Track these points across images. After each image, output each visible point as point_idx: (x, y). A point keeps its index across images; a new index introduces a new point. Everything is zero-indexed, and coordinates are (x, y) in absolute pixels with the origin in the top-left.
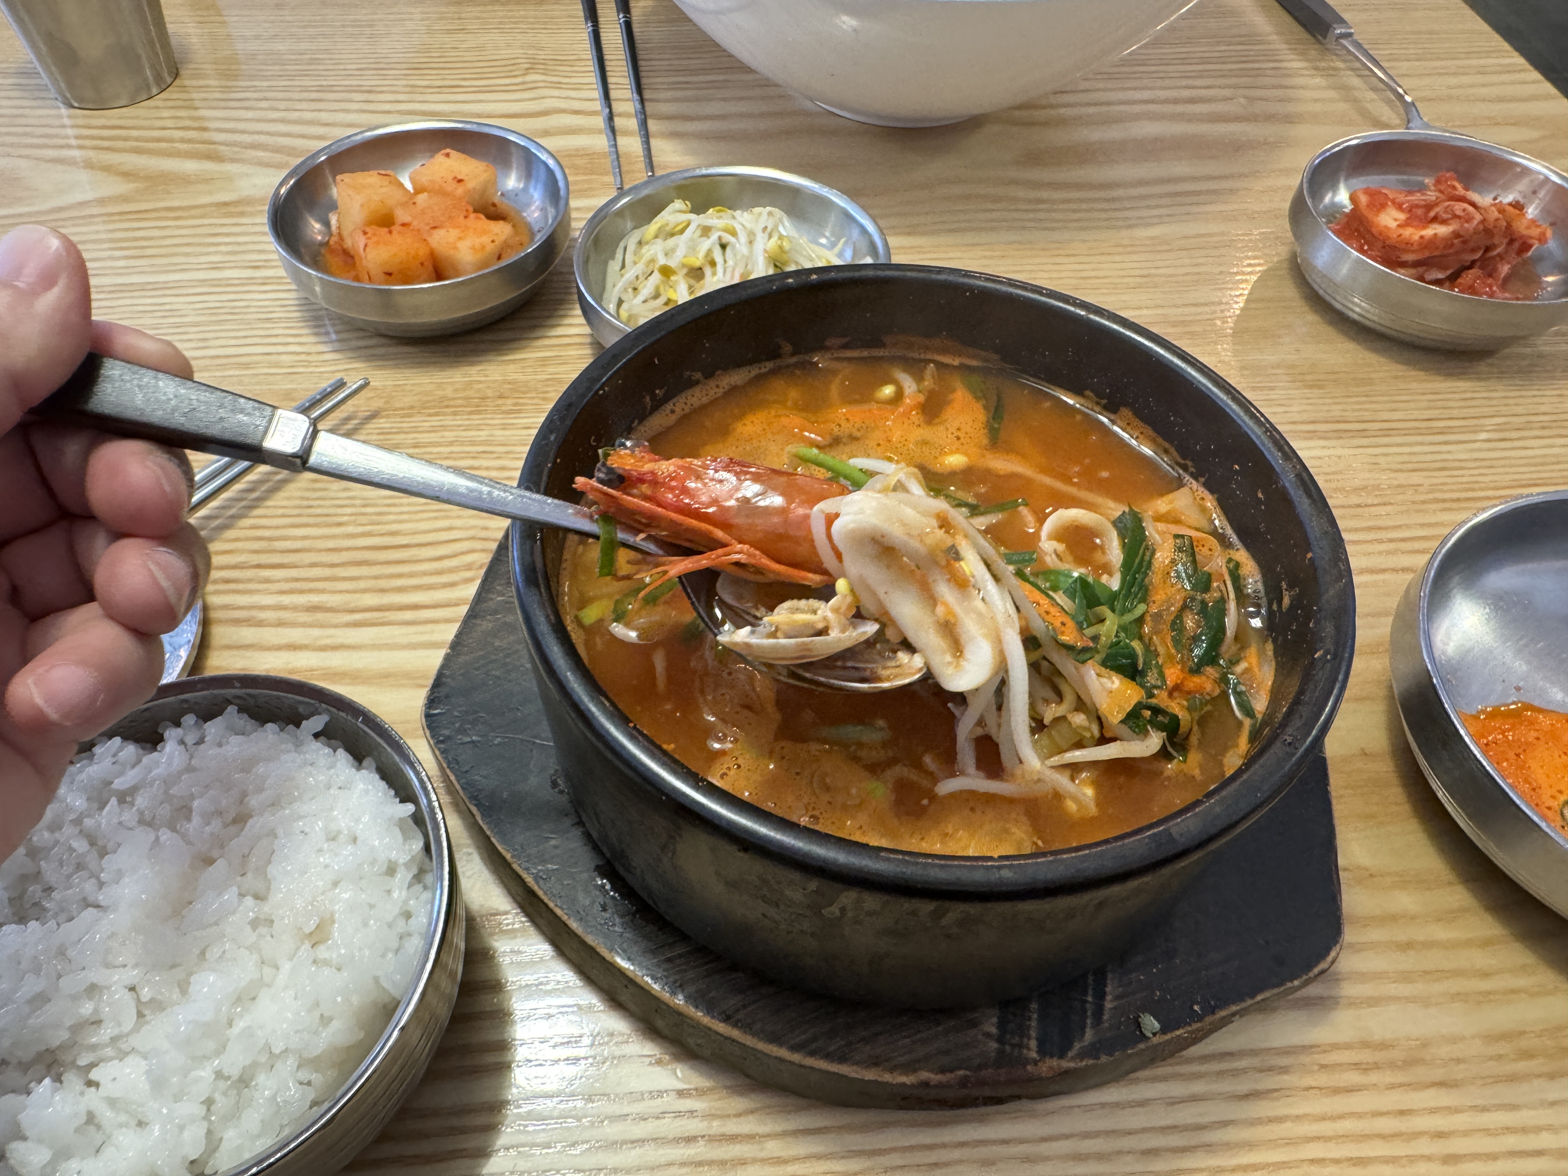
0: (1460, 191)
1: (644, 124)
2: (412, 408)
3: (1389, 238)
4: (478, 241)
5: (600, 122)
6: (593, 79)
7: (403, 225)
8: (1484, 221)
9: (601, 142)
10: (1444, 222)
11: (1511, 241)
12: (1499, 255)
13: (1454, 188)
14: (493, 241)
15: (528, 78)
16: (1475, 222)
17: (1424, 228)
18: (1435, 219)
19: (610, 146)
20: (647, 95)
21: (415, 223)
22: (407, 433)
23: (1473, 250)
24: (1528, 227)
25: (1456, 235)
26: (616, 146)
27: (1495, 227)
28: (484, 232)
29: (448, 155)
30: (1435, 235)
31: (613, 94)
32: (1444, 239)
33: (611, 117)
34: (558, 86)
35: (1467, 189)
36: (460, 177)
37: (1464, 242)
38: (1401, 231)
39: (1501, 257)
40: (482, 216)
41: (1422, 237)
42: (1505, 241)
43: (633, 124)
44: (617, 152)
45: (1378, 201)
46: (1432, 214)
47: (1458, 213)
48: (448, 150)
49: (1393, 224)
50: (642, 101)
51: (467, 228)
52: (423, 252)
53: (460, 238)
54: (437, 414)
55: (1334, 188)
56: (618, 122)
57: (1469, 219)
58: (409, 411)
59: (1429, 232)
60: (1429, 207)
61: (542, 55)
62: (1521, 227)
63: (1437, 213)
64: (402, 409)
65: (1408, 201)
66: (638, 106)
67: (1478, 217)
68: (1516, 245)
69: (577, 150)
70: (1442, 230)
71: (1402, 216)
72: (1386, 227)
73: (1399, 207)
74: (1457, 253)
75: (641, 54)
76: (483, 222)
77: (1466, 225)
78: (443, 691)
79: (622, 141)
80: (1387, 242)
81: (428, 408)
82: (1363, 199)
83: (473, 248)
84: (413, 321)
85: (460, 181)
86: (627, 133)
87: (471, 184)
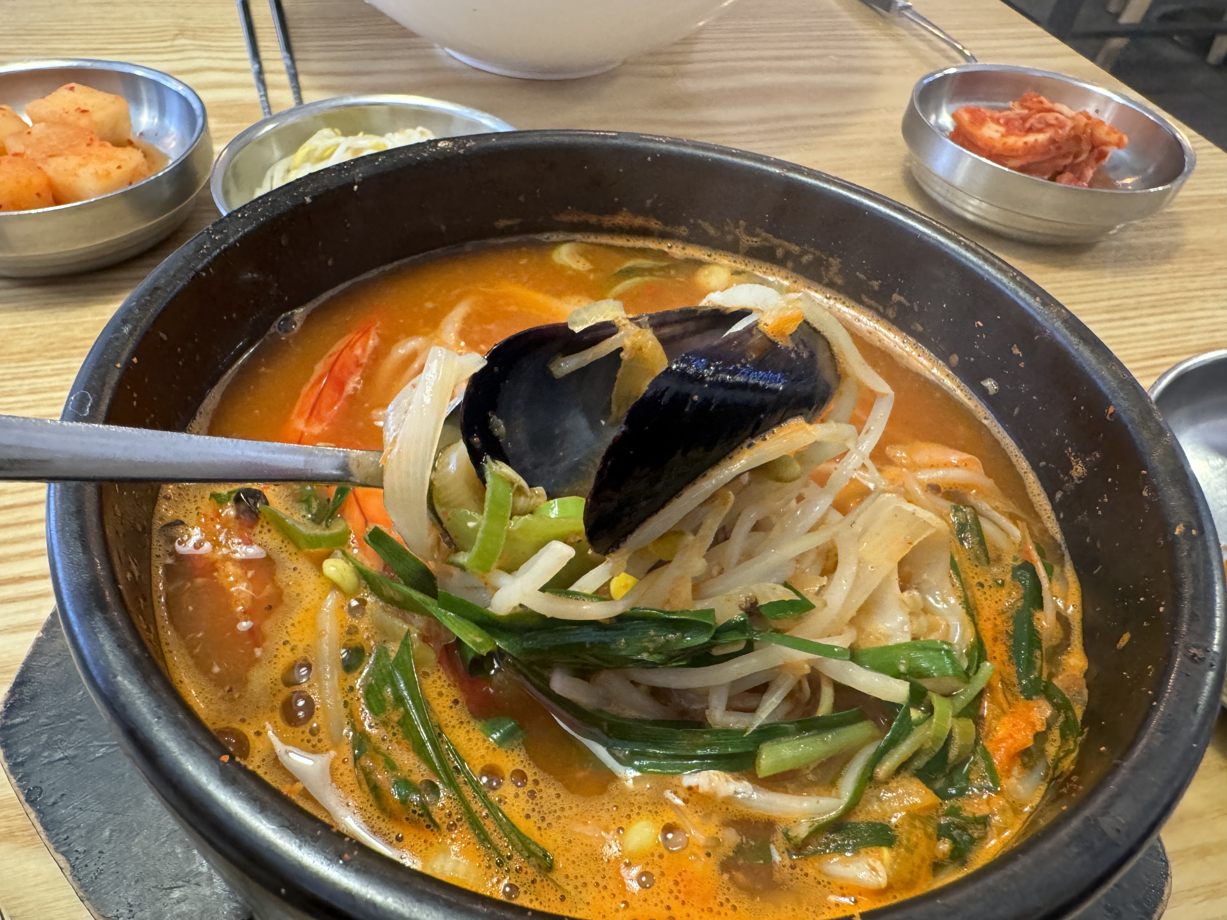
0: (1047, 104)
1: (294, 77)
2: (29, 352)
3: (994, 147)
4: (101, 168)
5: (251, 78)
6: (244, 42)
7: (16, 155)
8: (1073, 128)
9: (253, 95)
10: (1040, 131)
11: (1093, 148)
12: (1083, 161)
13: (1041, 102)
14: (119, 167)
15: (177, 42)
16: (1068, 129)
17: (1025, 136)
18: (1030, 130)
19: (261, 96)
20: (297, 55)
21: (28, 152)
22: (23, 378)
23: (1065, 156)
24: (1108, 134)
25: (1052, 141)
26: (266, 95)
27: (1084, 132)
28: (110, 159)
29: (72, 89)
30: (1036, 140)
31: (263, 55)
32: (1042, 145)
33: (260, 73)
34: (207, 49)
35: (1053, 102)
36: (83, 108)
37: (1059, 148)
38: (1005, 140)
39: (1086, 163)
40: (109, 144)
41: (1026, 143)
42: (1090, 148)
43: (285, 79)
44: (267, 102)
45: (979, 119)
46: (1028, 125)
47: (1053, 122)
48: (73, 84)
49: (997, 136)
50: (292, 59)
51: (90, 155)
52: (37, 181)
53: (81, 165)
54: (62, 356)
55: (937, 110)
56: (269, 78)
57: (1061, 126)
58: (27, 356)
59: (1031, 138)
60: (1024, 119)
61: (191, 24)
62: (1102, 134)
63: (1032, 125)
64: (20, 353)
65: (1003, 116)
66: (289, 62)
67: (1070, 124)
68: (1096, 151)
69: (227, 101)
70: (1042, 137)
71: (1002, 129)
72: (991, 138)
73: (997, 121)
74: (1054, 158)
75: (290, 23)
76: (110, 149)
77: (1060, 131)
78: (26, 690)
79: (272, 94)
80: (994, 151)
81: (53, 350)
82: (966, 117)
83: (97, 174)
84: (25, 254)
85: (84, 111)
86: (277, 87)
87: (98, 116)
